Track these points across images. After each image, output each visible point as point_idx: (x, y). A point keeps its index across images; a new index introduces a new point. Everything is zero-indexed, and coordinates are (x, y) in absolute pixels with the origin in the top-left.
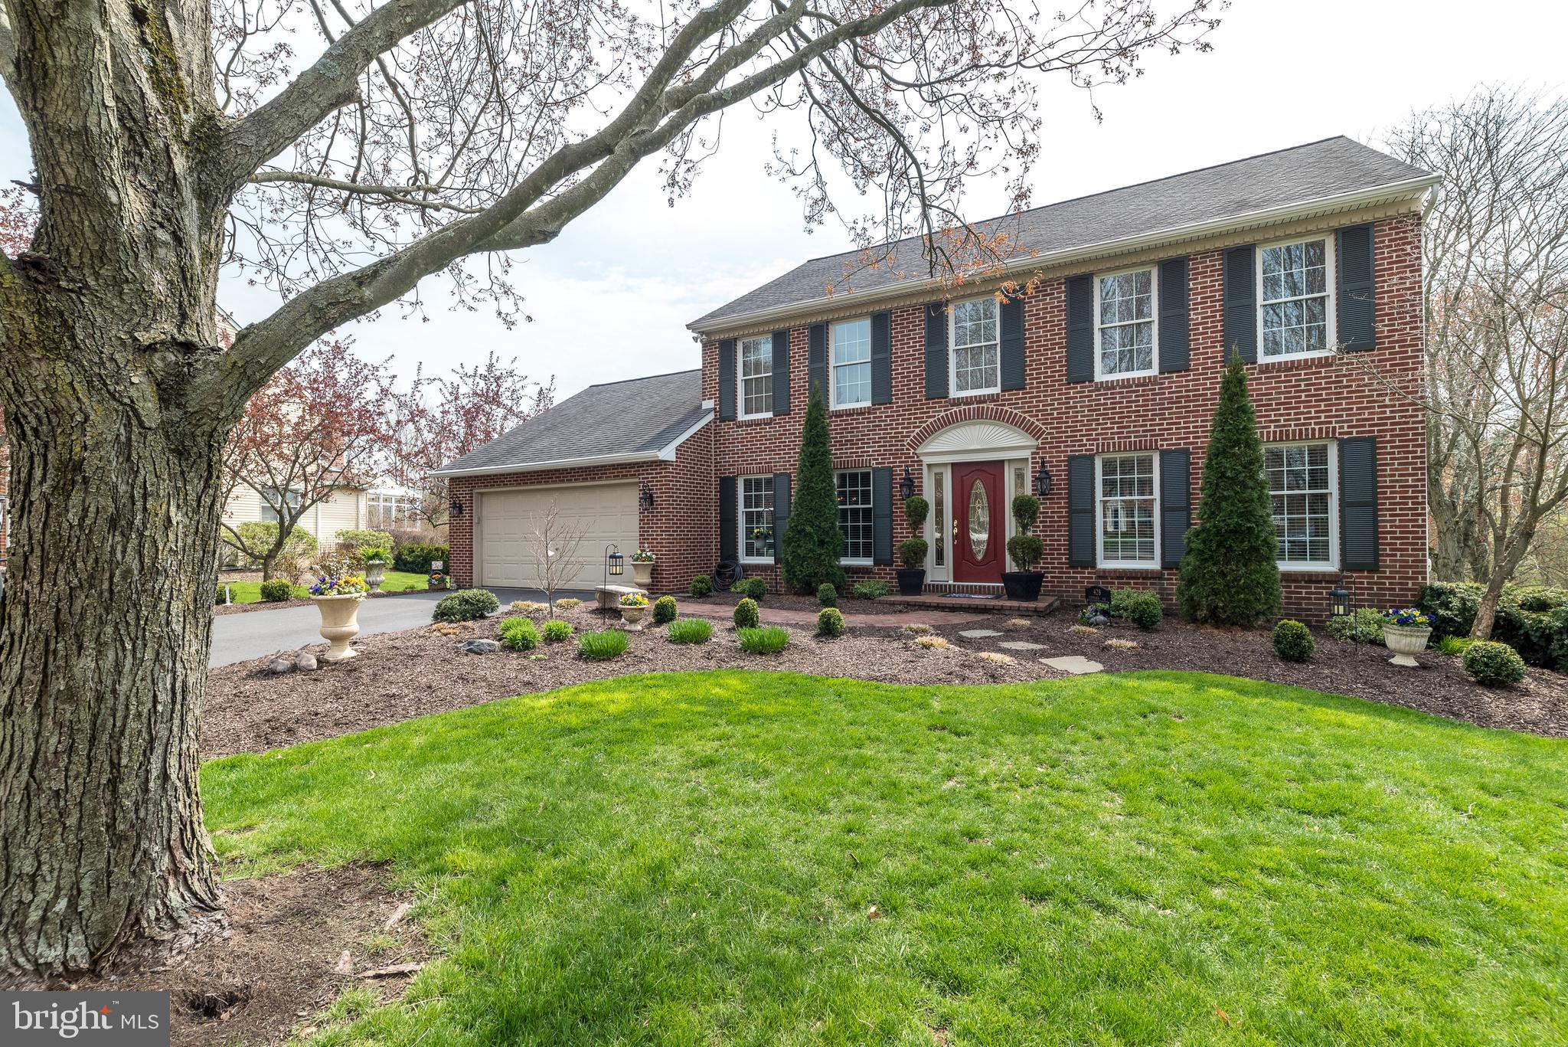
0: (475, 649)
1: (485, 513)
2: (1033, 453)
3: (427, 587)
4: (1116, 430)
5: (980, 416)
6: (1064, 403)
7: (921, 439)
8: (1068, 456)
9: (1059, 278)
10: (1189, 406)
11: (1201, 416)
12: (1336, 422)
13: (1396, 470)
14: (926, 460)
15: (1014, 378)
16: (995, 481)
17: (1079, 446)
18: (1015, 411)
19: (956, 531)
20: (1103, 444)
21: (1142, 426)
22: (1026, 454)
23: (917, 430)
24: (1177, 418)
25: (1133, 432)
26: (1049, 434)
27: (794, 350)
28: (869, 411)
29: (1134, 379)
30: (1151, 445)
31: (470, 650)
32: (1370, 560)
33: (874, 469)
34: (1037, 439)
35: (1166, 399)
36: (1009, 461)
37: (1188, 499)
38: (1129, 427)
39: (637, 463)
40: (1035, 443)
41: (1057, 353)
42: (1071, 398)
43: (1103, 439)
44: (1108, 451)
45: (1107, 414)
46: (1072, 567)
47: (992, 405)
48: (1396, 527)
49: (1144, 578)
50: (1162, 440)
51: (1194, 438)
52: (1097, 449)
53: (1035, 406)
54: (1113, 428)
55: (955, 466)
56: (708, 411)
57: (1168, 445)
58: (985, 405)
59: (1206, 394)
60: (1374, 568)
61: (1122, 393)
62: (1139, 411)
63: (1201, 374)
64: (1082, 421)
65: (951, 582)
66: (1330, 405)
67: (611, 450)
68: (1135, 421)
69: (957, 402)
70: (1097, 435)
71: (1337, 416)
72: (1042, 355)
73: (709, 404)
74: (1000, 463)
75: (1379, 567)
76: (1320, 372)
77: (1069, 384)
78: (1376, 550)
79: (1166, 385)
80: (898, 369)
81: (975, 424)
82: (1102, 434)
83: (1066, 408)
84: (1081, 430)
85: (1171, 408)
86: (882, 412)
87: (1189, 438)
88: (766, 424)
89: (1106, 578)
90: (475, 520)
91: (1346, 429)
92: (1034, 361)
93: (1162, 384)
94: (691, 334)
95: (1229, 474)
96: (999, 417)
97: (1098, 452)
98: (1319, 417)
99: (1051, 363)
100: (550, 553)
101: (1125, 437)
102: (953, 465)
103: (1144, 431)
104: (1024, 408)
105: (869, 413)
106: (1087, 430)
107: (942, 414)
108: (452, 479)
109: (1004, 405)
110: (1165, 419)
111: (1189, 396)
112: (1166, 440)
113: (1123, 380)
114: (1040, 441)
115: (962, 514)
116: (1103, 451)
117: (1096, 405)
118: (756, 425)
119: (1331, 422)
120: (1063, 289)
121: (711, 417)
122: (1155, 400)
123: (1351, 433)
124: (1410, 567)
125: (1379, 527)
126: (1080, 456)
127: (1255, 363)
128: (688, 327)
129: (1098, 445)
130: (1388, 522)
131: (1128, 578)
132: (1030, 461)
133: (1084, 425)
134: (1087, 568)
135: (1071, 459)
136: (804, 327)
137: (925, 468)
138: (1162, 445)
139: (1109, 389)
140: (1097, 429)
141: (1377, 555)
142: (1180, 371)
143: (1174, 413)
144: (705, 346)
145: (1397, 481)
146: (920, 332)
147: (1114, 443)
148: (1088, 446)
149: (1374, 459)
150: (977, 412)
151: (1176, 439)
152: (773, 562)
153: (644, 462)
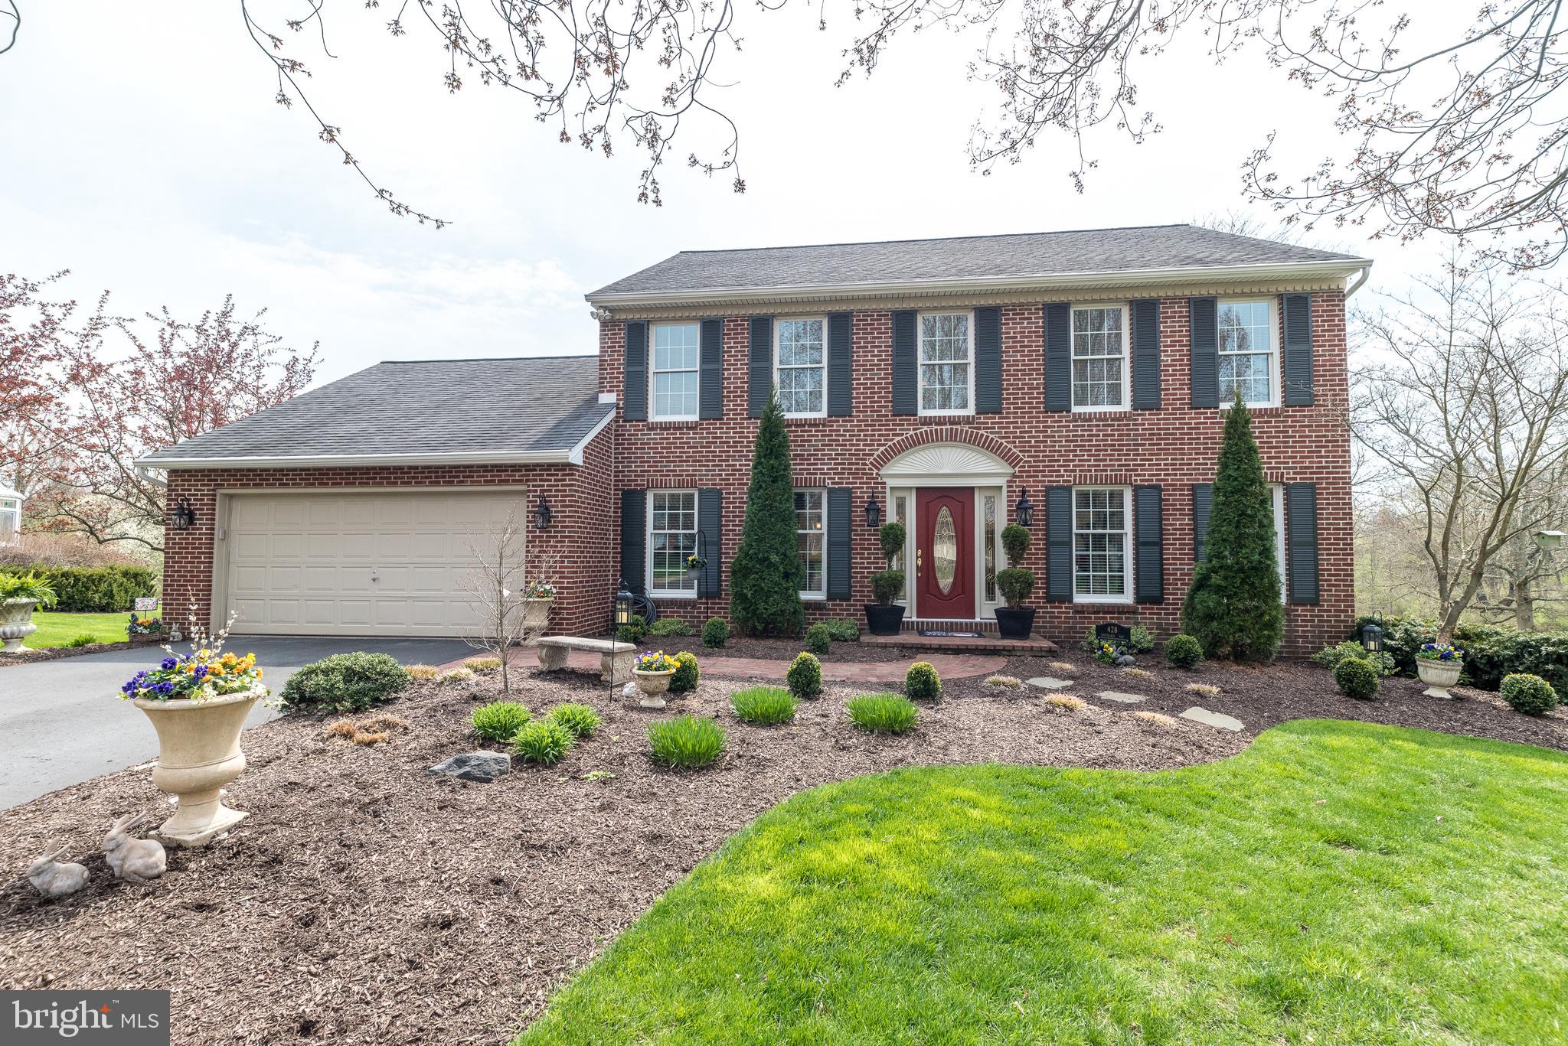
0: (476, 772)
1: (236, 523)
2: (1008, 481)
3: (126, 638)
4: (1092, 463)
5: (953, 438)
6: (1041, 432)
7: (885, 459)
8: (1046, 487)
9: (1037, 303)
10: (1160, 444)
11: (1171, 454)
12: (1284, 468)
13: (1331, 514)
14: (891, 483)
15: (990, 401)
16: (963, 507)
17: (1057, 476)
18: (991, 436)
19: (920, 563)
20: (1080, 476)
21: (1117, 460)
22: (1001, 482)
23: (882, 449)
24: (1150, 455)
25: (1109, 466)
26: (1026, 462)
27: (728, 344)
28: (824, 423)
29: (1110, 413)
30: (1126, 480)
31: (466, 776)
32: (1312, 595)
33: (829, 489)
34: (1014, 467)
35: (1139, 435)
36: (980, 488)
37: (1162, 534)
38: (1105, 460)
39: (526, 466)
40: (1011, 471)
41: (1035, 379)
42: (1049, 427)
43: (1080, 471)
44: (1085, 484)
45: (1084, 446)
46: (1049, 602)
47: (966, 428)
48: (1332, 565)
49: (1119, 613)
50: (1136, 475)
51: (1165, 475)
52: (1075, 480)
53: (1012, 432)
54: (1090, 460)
55: (920, 490)
56: (609, 406)
57: (1141, 480)
58: (959, 427)
59: (1176, 434)
60: (1315, 602)
61: (1098, 426)
62: (1114, 445)
63: (1171, 414)
64: (1060, 451)
65: (914, 619)
66: (1279, 452)
67: (484, 446)
68: (1110, 455)
69: (927, 421)
70: (1074, 466)
71: (1284, 463)
72: (1019, 380)
73: (608, 398)
74: (971, 490)
75: (1319, 601)
76: (1271, 422)
77: (1047, 412)
78: (1317, 586)
79: (1140, 422)
80: (859, 378)
81: (946, 446)
82: (1079, 466)
83: (1044, 437)
84: (1059, 461)
85: (1144, 445)
86: (839, 425)
87: (1160, 475)
88: (688, 428)
89: (1083, 613)
90: (218, 534)
91: (1292, 476)
92: (1011, 385)
93: (1136, 420)
94: (589, 308)
95: (1249, 512)
96: (974, 441)
97: (1075, 484)
98: (1271, 463)
99: (1029, 389)
100: (506, 593)
101: (1102, 471)
102: (918, 489)
103: (1119, 465)
104: (1001, 433)
105: (824, 426)
106: (1064, 461)
107: (911, 433)
108: (174, 473)
109: (980, 428)
110: (1138, 455)
111: (1160, 434)
112: (1139, 475)
113: (1100, 413)
114: (1017, 469)
115: (926, 543)
116: (1080, 483)
117: (1074, 436)
118: (675, 429)
119: (1279, 468)
120: (1041, 314)
121: (613, 414)
122: (1129, 435)
123: (1295, 479)
124: (1343, 601)
125: (1318, 565)
126: (1058, 487)
127: (1217, 408)
128: (588, 298)
129: (1075, 476)
130: (1326, 561)
131: (1105, 613)
132: (1005, 489)
133: (1062, 456)
134: (1064, 602)
135: (1048, 490)
136: (743, 318)
137: (888, 490)
138: (1136, 480)
139: (1086, 421)
140: (1074, 461)
141: (1317, 590)
142: (1152, 409)
143: (1147, 450)
144: (604, 324)
145: (1331, 524)
146: (886, 341)
147: (1091, 476)
148: (1065, 477)
149: (1314, 504)
150: (949, 433)
151: (1149, 475)
152: (695, 596)
153: (538, 465)
